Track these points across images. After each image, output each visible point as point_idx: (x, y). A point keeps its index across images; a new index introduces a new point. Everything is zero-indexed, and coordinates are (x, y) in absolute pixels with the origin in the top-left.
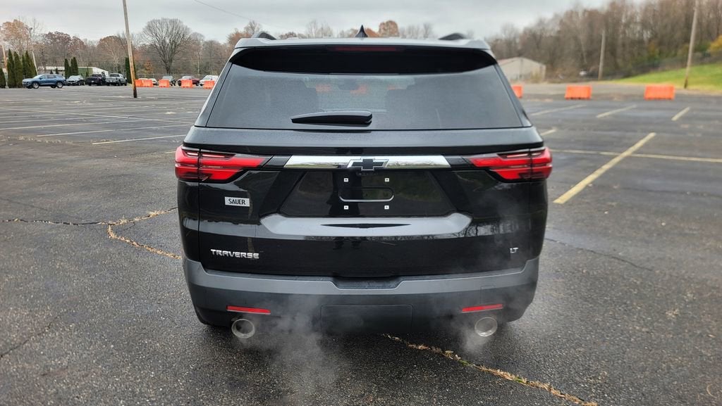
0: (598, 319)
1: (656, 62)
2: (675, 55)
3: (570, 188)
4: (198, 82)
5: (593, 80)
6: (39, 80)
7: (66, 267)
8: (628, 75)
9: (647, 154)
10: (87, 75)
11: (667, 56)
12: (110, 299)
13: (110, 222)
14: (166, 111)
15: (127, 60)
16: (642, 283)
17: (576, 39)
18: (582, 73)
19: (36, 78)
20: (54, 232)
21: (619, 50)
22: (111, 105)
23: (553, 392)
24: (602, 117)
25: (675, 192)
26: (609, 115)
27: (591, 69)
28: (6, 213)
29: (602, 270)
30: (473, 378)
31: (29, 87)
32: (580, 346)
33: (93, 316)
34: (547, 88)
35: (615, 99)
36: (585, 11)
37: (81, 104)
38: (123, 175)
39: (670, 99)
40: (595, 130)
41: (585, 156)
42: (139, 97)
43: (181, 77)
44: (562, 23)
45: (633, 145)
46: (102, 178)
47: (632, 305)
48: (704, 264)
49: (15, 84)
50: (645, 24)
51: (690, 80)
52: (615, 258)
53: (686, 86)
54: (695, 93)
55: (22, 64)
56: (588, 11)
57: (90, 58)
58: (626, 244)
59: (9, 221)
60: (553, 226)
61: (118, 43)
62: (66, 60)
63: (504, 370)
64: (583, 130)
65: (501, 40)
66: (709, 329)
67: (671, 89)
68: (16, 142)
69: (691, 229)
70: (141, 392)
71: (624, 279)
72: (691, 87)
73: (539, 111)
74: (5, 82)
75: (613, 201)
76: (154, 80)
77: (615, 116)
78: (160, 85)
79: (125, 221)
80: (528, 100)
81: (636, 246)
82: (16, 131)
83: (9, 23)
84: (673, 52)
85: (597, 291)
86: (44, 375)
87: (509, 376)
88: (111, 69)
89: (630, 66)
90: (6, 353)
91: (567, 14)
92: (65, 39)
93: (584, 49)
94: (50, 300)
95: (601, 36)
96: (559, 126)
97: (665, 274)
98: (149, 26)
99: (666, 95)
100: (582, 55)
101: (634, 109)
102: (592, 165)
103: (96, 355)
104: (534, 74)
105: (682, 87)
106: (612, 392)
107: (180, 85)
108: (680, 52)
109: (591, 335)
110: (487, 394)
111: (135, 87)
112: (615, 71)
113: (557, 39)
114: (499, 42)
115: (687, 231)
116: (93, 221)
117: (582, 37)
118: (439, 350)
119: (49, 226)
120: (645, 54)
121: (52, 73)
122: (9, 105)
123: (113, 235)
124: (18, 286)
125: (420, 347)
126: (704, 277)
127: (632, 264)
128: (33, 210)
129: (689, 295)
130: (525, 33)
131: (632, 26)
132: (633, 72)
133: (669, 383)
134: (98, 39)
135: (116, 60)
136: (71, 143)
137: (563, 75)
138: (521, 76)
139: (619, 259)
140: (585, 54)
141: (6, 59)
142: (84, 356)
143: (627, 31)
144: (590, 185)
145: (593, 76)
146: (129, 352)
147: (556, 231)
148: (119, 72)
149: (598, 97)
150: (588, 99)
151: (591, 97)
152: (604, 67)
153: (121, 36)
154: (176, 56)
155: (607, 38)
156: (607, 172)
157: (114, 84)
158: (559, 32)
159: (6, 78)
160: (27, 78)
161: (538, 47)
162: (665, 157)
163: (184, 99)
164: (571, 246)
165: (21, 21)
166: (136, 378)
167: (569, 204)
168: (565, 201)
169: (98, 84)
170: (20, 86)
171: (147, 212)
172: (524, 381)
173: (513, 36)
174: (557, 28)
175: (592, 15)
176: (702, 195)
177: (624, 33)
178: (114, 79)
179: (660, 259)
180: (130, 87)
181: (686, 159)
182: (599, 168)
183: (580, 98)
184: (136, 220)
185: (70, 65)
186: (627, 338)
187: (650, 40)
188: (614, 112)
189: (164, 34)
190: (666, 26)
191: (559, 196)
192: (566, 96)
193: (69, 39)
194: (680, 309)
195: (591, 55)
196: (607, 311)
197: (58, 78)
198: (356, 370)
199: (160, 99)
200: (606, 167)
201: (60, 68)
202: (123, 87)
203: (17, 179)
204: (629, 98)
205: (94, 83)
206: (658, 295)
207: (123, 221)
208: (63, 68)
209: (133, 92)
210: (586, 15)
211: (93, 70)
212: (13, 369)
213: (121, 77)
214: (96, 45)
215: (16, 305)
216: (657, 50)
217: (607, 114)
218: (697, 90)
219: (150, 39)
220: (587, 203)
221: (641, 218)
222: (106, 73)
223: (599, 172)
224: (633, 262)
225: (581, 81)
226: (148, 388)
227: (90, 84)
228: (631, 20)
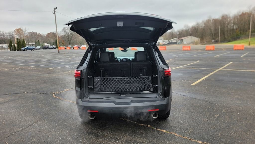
0: (194, 117)
1: (239, 36)
2: (246, 34)
3: (198, 80)
4: (80, 47)
5: (217, 43)
6: (27, 48)
7: (42, 105)
8: (229, 41)
9: (227, 69)
10: (43, 45)
11: (243, 34)
12: (55, 113)
13: (53, 93)
14: (69, 58)
15: (56, 41)
16: (210, 108)
17: (210, 29)
18: (213, 41)
19: (26, 47)
20: (37, 96)
21: (226, 33)
22: (51, 56)
23: (176, 134)
24: (216, 57)
25: (231, 81)
26: (219, 56)
27: (216, 40)
28: (22, 90)
29: (200, 104)
30: (155, 131)
31: (24, 51)
32: (186, 124)
33: (50, 118)
34: (200, 46)
35: (223, 50)
36: (213, 19)
37: (41, 56)
38: (56, 79)
39: (243, 49)
40: (212, 61)
41: (206, 70)
42: (60, 53)
43: (74, 46)
44: (205, 24)
45: (223, 66)
46: (50, 80)
47: (205, 113)
48: (232, 102)
49: (19, 49)
50: (234, 23)
51: (251, 43)
52: (205, 101)
53: (249, 45)
54: (252, 47)
55: (21, 43)
56: (214, 20)
57: (44, 40)
58: (210, 97)
59: (24, 93)
60: (188, 92)
61: (53, 35)
62: (36, 41)
63: (163, 130)
64: (208, 61)
65: (184, 30)
66: (226, 119)
67: (243, 46)
68: (22, 69)
69: (232, 92)
70: (65, 135)
71: (205, 107)
72: (251, 45)
73: (195, 55)
74: (16, 49)
75: (210, 84)
76: (65, 47)
77: (221, 56)
78: (67, 49)
79: (58, 92)
80: (193, 51)
81: (213, 97)
82: (22, 65)
83: (17, 29)
84: (245, 33)
85: (196, 110)
86: (39, 132)
87: (164, 131)
88: (51, 44)
89: (230, 38)
90: (29, 126)
91: (207, 21)
92: (35, 34)
93: (213, 32)
94: (38, 114)
95: (219, 28)
96: (200, 60)
97: (219, 105)
98: (64, 29)
99: (242, 48)
100: (212, 35)
101: (229, 53)
102: (207, 73)
103: (52, 127)
104: (196, 41)
105: (248, 45)
106: (192, 135)
107: (74, 48)
108: (247, 33)
109: (191, 121)
110: (158, 135)
111: (59, 50)
112: (224, 40)
113: (204, 29)
114: (183, 31)
115: (230, 93)
116: (48, 93)
117: (212, 28)
118: (146, 125)
119: (36, 94)
120: (235, 34)
121: (31, 46)
122: (18, 57)
123: (54, 96)
124: (29, 110)
125: (141, 124)
126: (230, 106)
127: (209, 102)
128: (30, 90)
129: (223, 111)
130: (192, 28)
131: (230, 24)
132: (231, 40)
133: (209, 133)
134: (46, 34)
135: (52, 40)
136: (39, 69)
137: (206, 42)
138: (191, 42)
139: (206, 101)
140: (213, 35)
141: (16, 41)
142: (49, 127)
143: (228, 26)
144: (205, 79)
145: (217, 42)
146: (61, 126)
147: (189, 93)
148: (53, 45)
149: (217, 49)
150: (214, 50)
151: (215, 49)
152: (220, 39)
153: (54, 32)
154: (73, 39)
155: (221, 29)
156: (212, 75)
157: (52, 49)
158: (204, 27)
159: (16, 47)
160: (23, 47)
161: (197, 33)
162: (233, 70)
163: (75, 53)
164: (193, 98)
165: (21, 28)
166: (63, 132)
167: (196, 85)
168: (195, 84)
169: (46, 49)
170: (21, 50)
171: (64, 89)
172: (168, 132)
173: (188, 29)
174: (204, 26)
175: (215, 21)
176: (240, 82)
177: (227, 27)
178: (52, 47)
179: (219, 101)
180: (57, 50)
181: (240, 70)
182: (210, 74)
183: (211, 50)
184: (61, 92)
185: (37, 43)
186: (201, 122)
187: (236, 29)
188: (221, 55)
189: (68, 31)
190: (242, 24)
191: (193, 83)
192: (206, 49)
193: (37, 34)
194: (219, 114)
195: (216, 35)
196: (197, 115)
197: (33, 47)
198: (123, 130)
199: (67, 54)
200: (212, 73)
201: (34, 44)
202: (55, 49)
203: (24, 80)
204: (228, 49)
205: (45, 49)
206: (214, 111)
207: (57, 92)
208: (35, 44)
209: (58, 52)
210: (214, 21)
211: (45, 44)
212: (31, 130)
213: (54, 46)
214: (46, 36)
215: (29, 115)
216: (239, 32)
217: (218, 55)
218: (253, 46)
219: (64, 33)
220: (202, 85)
221: (217, 89)
222: (49, 45)
223: (209, 75)
224: (210, 102)
225: (213, 44)
226: (67, 134)
227: (44, 49)
228: (230, 22)
